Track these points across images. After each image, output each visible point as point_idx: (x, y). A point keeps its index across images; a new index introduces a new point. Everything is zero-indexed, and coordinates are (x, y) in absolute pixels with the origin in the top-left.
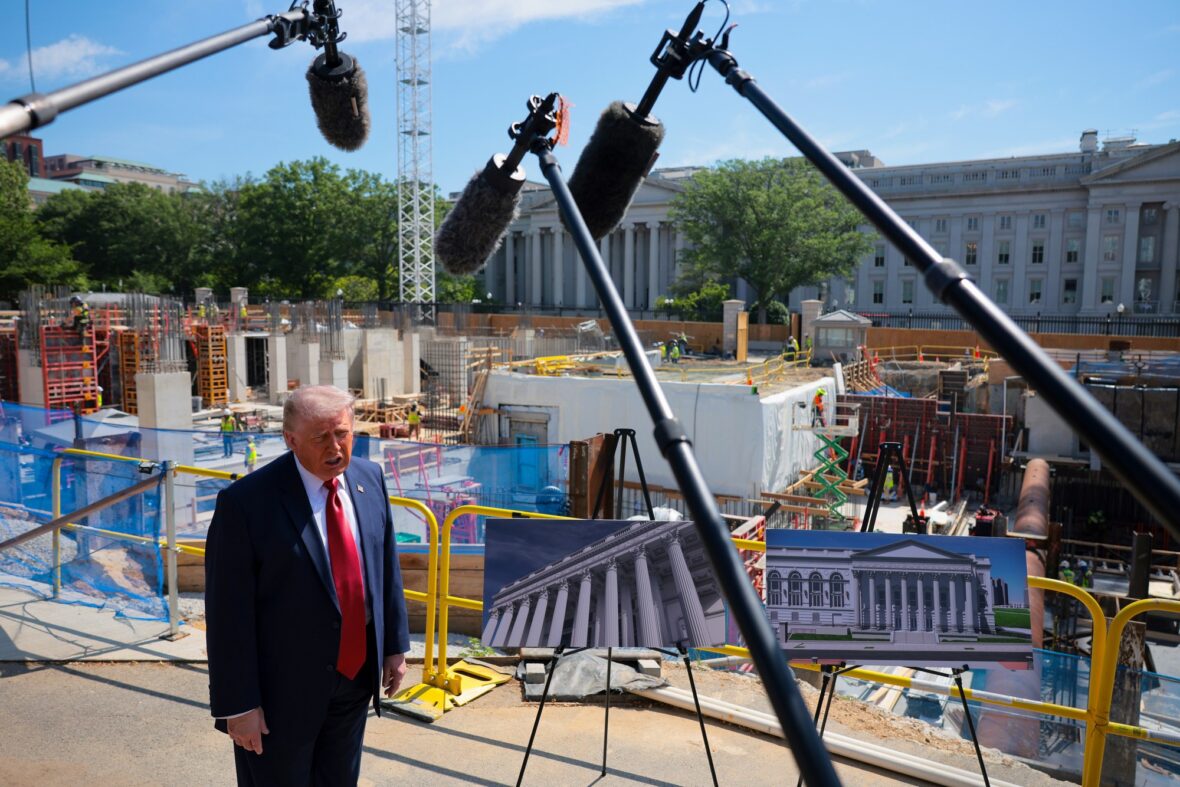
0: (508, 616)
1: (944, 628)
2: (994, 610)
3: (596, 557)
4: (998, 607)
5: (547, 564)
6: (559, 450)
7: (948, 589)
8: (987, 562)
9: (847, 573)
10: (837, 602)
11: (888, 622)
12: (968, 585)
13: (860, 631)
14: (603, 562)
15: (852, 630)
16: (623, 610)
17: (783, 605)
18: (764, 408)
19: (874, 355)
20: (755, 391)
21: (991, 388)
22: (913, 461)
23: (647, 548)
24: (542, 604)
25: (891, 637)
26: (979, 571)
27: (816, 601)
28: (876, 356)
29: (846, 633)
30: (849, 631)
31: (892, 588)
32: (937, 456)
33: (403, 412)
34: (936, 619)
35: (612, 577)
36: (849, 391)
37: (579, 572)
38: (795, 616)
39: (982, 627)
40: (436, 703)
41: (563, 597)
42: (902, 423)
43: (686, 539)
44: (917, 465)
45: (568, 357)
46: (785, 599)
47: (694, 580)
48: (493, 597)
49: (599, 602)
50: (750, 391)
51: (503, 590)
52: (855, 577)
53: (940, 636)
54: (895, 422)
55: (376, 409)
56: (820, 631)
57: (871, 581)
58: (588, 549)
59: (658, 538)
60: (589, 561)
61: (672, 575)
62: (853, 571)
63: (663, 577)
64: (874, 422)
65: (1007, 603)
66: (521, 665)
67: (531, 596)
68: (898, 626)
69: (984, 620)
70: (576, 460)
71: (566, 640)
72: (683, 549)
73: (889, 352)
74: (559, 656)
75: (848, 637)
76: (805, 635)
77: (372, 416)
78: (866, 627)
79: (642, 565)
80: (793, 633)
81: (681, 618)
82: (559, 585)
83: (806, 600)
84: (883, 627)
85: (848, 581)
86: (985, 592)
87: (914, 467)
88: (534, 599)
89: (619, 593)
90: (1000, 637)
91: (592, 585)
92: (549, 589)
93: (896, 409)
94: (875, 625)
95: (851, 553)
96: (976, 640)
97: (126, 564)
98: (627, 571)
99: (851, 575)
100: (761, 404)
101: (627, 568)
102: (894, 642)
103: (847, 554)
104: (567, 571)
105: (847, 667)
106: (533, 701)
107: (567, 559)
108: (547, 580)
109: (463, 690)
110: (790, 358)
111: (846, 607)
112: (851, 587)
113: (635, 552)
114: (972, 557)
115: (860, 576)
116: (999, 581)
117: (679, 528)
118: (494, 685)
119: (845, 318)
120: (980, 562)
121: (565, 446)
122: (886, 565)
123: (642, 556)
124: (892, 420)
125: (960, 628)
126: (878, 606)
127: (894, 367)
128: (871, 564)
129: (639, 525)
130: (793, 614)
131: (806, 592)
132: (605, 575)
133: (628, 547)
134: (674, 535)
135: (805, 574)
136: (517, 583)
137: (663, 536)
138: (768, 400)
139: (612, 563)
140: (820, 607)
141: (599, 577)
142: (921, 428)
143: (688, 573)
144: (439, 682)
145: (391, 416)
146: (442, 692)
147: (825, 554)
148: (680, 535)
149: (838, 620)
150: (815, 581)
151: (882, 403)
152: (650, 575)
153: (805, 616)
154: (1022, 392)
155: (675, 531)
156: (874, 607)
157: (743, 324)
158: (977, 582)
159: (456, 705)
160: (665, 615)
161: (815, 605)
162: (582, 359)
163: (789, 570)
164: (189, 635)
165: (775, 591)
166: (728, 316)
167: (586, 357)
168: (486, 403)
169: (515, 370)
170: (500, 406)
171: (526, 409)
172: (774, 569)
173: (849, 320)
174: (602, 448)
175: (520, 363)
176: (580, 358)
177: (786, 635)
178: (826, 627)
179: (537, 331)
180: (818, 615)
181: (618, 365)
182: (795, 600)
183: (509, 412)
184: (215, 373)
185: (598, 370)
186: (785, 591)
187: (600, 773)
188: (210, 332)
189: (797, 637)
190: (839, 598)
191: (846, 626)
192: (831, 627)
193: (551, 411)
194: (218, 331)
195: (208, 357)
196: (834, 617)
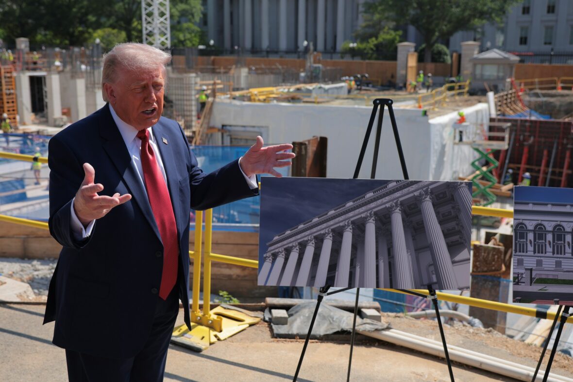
0: (280, 260)
3: (357, 211)
5: (314, 216)
14: (363, 215)
16: (380, 257)
17: (529, 253)
18: (432, 127)
19: (520, 85)
20: (425, 113)
22: (550, 170)
23: (402, 204)
24: (310, 251)
27: (559, 250)
28: (522, 87)
36: (499, 115)
37: (341, 224)
38: (539, 263)
40: (203, 338)
41: (328, 245)
42: (543, 140)
43: (437, 196)
44: (553, 173)
45: (275, 89)
46: (530, 248)
47: (443, 231)
48: (268, 244)
49: (359, 250)
50: (421, 113)
51: (276, 238)
54: (537, 139)
56: (562, 276)
58: (350, 204)
59: (411, 195)
60: (351, 214)
61: (424, 227)
63: (416, 229)
64: (519, 139)
66: (267, 311)
67: (300, 244)
71: (330, 281)
72: (434, 205)
73: (532, 83)
74: (323, 295)
76: (549, 279)
79: (397, 219)
80: (537, 277)
81: (431, 265)
82: (324, 234)
83: (549, 249)
87: (551, 175)
88: (303, 246)
89: (377, 242)
91: (353, 235)
92: (316, 238)
93: (538, 129)
98: (384, 224)
100: (429, 124)
101: (384, 222)
104: (331, 222)
106: (280, 338)
107: (332, 213)
108: (314, 230)
109: (223, 328)
110: (451, 89)
113: (391, 207)
117: (431, 187)
118: (248, 325)
119: (497, 56)
123: (397, 210)
124: (535, 137)
127: (537, 95)
129: (395, 184)
130: (537, 261)
131: (550, 242)
132: (365, 227)
133: (385, 203)
134: (426, 192)
135: (549, 227)
136: (288, 232)
137: (416, 194)
138: (435, 121)
139: (371, 216)
140: (562, 256)
141: (359, 228)
142: (558, 144)
143: (438, 226)
144: (204, 321)
146: (207, 329)
148: (432, 193)
150: (559, 233)
151: (527, 124)
152: (404, 226)
153: (549, 263)
155: (427, 189)
157: (412, 62)
159: (219, 340)
160: (417, 261)
161: (558, 253)
162: (286, 90)
163: (535, 223)
164: (5, 283)
165: (522, 240)
166: (400, 56)
167: (289, 89)
168: (212, 124)
169: (234, 98)
170: (223, 126)
171: (243, 129)
172: (521, 221)
173: (501, 57)
174: (317, 148)
175: (237, 94)
176: (284, 89)
177: (531, 279)
178: (567, 273)
179: (250, 69)
180: (560, 262)
181: (314, 95)
182: (539, 249)
183: (229, 131)
184: (8, 102)
185: (299, 98)
186: (531, 241)
189: (541, 281)
192: (571, 273)
193: (262, 130)
194: (9, 71)
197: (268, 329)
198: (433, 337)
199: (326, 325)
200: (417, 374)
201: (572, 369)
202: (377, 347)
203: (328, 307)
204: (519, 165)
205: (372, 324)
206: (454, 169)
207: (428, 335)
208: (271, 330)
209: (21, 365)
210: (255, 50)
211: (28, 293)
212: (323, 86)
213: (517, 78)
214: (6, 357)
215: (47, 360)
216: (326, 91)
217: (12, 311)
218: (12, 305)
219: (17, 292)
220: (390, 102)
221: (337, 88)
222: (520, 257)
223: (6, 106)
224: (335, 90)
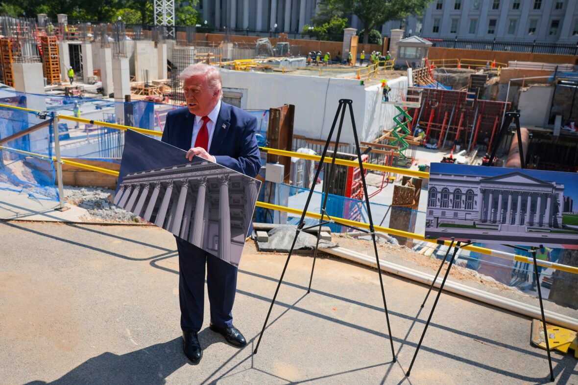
1: (531, 224)
2: (562, 214)
4: (565, 213)
6: (264, 113)
7: (536, 202)
8: (562, 186)
9: (477, 190)
10: (469, 206)
11: (498, 219)
12: (549, 200)
13: (481, 223)
15: (476, 222)
17: (437, 207)
18: (367, 92)
19: (432, 64)
20: (362, 83)
21: (500, 86)
22: (449, 127)
25: (499, 228)
26: (557, 192)
27: (456, 205)
28: (433, 65)
29: (473, 225)
30: (474, 223)
31: (503, 199)
32: (463, 125)
33: (158, 90)
34: (527, 218)
36: (415, 85)
38: (443, 214)
39: (554, 225)
42: (445, 105)
44: (451, 129)
45: (252, 60)
46: (438, 204)
50: (359, 83)
52: (481, 192)
53: (528, 228)
54: (441, 104)
55: (143, 88)
56: (457, 222)
57: (491, 195)
62: (480, 189)
64: (429, 103)
65: (571, 211)
66: (253, 232)
68: (504, 221)
69: (556, 220)
70: (273, 119)
73: (440, 62)
75: (474, 227)
76: (449, 224)
77: (141, 91)
78: (485, 221)
80: (441, 223)
83: (451, 205)
84: (495, 222)
85: (477, 195)
86: (559, 204)
87: (449, 130)
90: (564, 230)
93: (442, 97)
94: (490, 220)
95: (480, 178)
96: (549, 231)
97: (23, 169)
99: (479, 191)
100: (365, 91)
102: (501, 230)
103: (478, 179)
105: (470, 242)
106: (263, 251)
110: (382, 64)
111: (474, 210)
112: (478, 199)
114: (554, 183)
115: (484, 192)
116: (568, 198)
119: (417, 41)
120: (558, 187)
121: (267, 111)
122: (501, 186)
124: (439, 102)
125: (541, 224)
126: (493, 209)
127: (443, 71)
128: (492, 185)
130: (442, 212)
131: (451, 200)
135: (452, 190)
138: (369, 89)
140: (459, 209)
142: (456, 108)
145: (151, 92)
147: (465, 178)
149: (468, 217)
150: (457, 194)
151: (435, 93)
153: (450, 214)
154: (519, 89)
156: (490, 210)
157: (354, 43)
158: (555, 198)
161: (456, 207)
162: (261, 62)
163: (442, 187)
164: (70, 208)
165: (433, 198)
166: (346, 38)
167: (263, 61)
169: (223, 67)
172: (433, 186)
173: (419, 42)
174: (287, 113)
175: (225, 63)
176: (260, 61)
177: (438, 224)
178: (461, 220)
179: (234, 45)
180: (457, 213)
181: (281, 65)
182: (444, 204)
184: (53, 64)
185: (270, 69)
186: (439, 199)
187: (307, 291)
188: (49, 40)
189: (444, 225)
190: (471, 204)
191: (473, 220)
192: (464, 221)
193: (243, 91)
194: (54, 40)
195: (48, 55)
196: (467, 215)
197: (255, 245)
200: (356, 278)
201: (458, 276)
202: (329, 259)
204: (427, 123)
205: (326, 243)
206: (381, 125)
208: (257, 246)
209: (88, 268)
210: (238, 29)
211: (87, 216)
212: (288, 59)
213: (429, 58)
214: (77, 262)
215: (106, 265)
216: (290, 63)
217: (77, 229)
218: (76, 225)
219: (79, 215)
220: (350, 102)
221: (298, 61)
222: (431, 210)
223: (52, 66)
224: (297, 62)
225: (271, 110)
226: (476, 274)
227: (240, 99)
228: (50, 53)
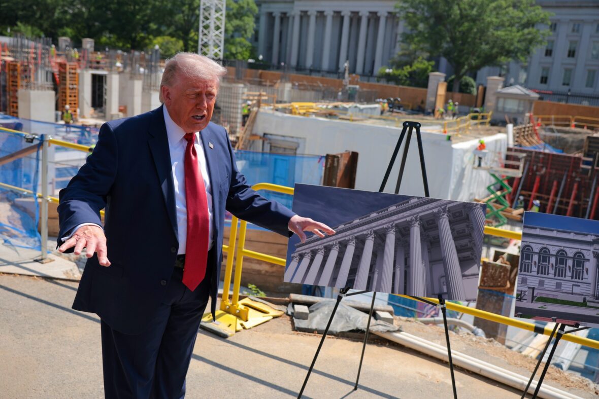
0: (306, 261)
3: (380, 222)
5: (340, 223)
6: (318, 160)
9: (589, 254)
10: (578, 275)
13: (594, 300)
14: (385, 226)
15: (588, 299)
16: (397, 266)
17: (533, 273)
18: (454, 150)
19: (538, 120)
20: (449, 138)
22: (558, 200)
23: (421, 219)
24: (334, 254)
27: (560, 273)
28: (540, 122)
29: (582, 301)
30: (585, 299)
32: (577, 198)
35: (391, 239)
36: (516, 145)
37: (364, 233)
38: (541, 283)
40: (230, 325)
41: (350, 250)
42: (554, 171)
43: (454, 214)
44: (561, 202)
45: (314, 104)
46: (535, 269)
47: (456, 247)
48: (296, 245)
49: (378, 258)
50: (445, 138)
52: (594, 257)
54: (549, 170)
56: (561, 297)
58: (374, 215)
59: (431, 211)
60: (374, 224)
61: (439, 241)
62: (594, 252)
63: (432, 243)
64: (533, 169)
66: (290, 306)
67: (325, 247)
70: (330, 168)
71: (350, 284)
72: (450, 223)
73: (549, 119)
74: (343, 295)
75: (584, 304)
76: (549, 299)
79: (416, 232)
80: (538, 296)
81: (443, 277)
82: (348, 240)
83: (552, 271)
85: (588, 260)
87: (559, 204)
88: (328, 250)
89: (395, 252)
91: (374, 243)
92: (340, 243)
93: (550, 161)
95: (594, 237)
98: (403, 235)
99: (592, 255)
100: (452, 149)
103: (590, 238)
104: (356, 230)
105: (580, 327)
106: (300, 331)
107: (357, 221)
109: (249, 318)
110: (474, 118)
111: (584, 281)
112: (591, 265)
113: (411, 221)
117: (449, 206)
118: (272, 317)
119: (519, 92)
121: (322, 157)
123: (416, 224)
124: (547, 168)
127: (552, 130)
129: (416, 200)
130: (540, 281)
131: (552, 265)
132: (386, 237)
133: (406, 216)
134: (444, 210)
135: (553, 251)
137: (435, 210)
138: (457, 146)
139: (392, 228)
140: (563, 278)
141: (381, 238)
142: (567, 177)
143: (453, 242)
144: (232, 310)
146: (234, 317)
147: (571, 236)
148: (449, 211)
149: (576, 290)
150: (561, 257)
151: (540, 156)
152: (421, 240)
153: (550, 284)
155: (445, 208)
157: (442, 90)
159: (244, 328)
160: (430, 272)
161: (559, 276)
162: (325, 107)
163: (541, 246)
164: (54, 260)
165: (527, 261)
166: (431, 84)
167: (327, 106)
168: (254, 132)
169: (277, 110)
170: (265, 134)
171: (282, 138)
172: (528, 244)
173: (522, 93)
174: (348, 162)
175: (280, 106)
176: (323, 105)
177: (533, 297)
178: (566, 294)
179: (293, 85)
180: (561, 284)
181: (350, 113)
182: (542, 271)
183: (270, 139)
184: (70, 96)
185: (335, 115)
186: (535, 262)
187: (353, 388)
188: (68, 67)
189: (542, 299)
190: (580, 272)
191: (582, 295)
192: (570, 295)
193: (300, 141)
194: (74, 67)
195: (65, 84)
196: (574, 287)
197: (290, 322)
198: (439, 342)
199: (343, 323)
200: (421, 375)
201: (564, 382)
202: (387, 347)
203: (346, 306)
204: (530, 193)
205: (385, 326)
206: (471, 191)
207: (435, 339)
208: (293, 323)
210: (299, 68)
212: (358, 105)
213: (535, 113)
216: (361, 110)
217: (59, 287)
218: (58, 281)
219: (64, 269)
220: (418, 125)
221: (371, 109)
222: (524, 276)
223: (68, 99)
224: (369, 111)
225: (327, 157)
226: (589, 384)
227: (296, 149)
228: (68, 82)
